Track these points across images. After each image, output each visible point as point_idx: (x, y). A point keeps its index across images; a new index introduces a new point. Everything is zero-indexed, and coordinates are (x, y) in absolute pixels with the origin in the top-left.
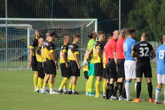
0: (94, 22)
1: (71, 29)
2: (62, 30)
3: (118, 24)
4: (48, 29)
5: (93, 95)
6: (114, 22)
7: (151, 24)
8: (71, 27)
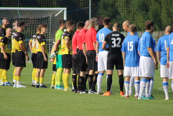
0: (63, 11)
1: (39, 19)
2: (29, 19)
3: (89, 13)
4: (15, 18)
5: (61, 89)
6: (84, 11)
7: (122, 14)
8: (38, 17)
